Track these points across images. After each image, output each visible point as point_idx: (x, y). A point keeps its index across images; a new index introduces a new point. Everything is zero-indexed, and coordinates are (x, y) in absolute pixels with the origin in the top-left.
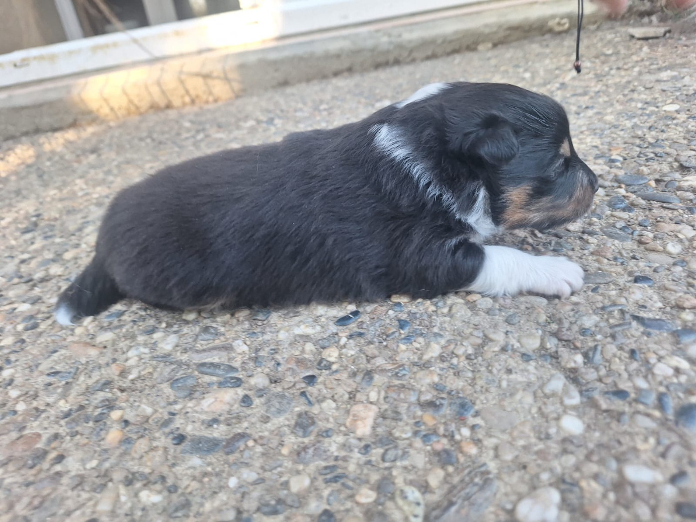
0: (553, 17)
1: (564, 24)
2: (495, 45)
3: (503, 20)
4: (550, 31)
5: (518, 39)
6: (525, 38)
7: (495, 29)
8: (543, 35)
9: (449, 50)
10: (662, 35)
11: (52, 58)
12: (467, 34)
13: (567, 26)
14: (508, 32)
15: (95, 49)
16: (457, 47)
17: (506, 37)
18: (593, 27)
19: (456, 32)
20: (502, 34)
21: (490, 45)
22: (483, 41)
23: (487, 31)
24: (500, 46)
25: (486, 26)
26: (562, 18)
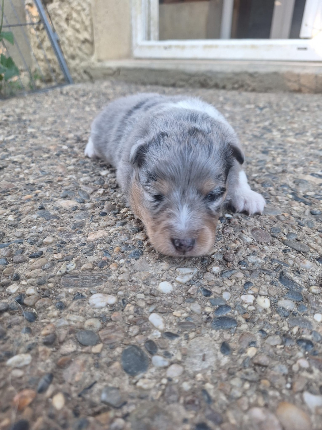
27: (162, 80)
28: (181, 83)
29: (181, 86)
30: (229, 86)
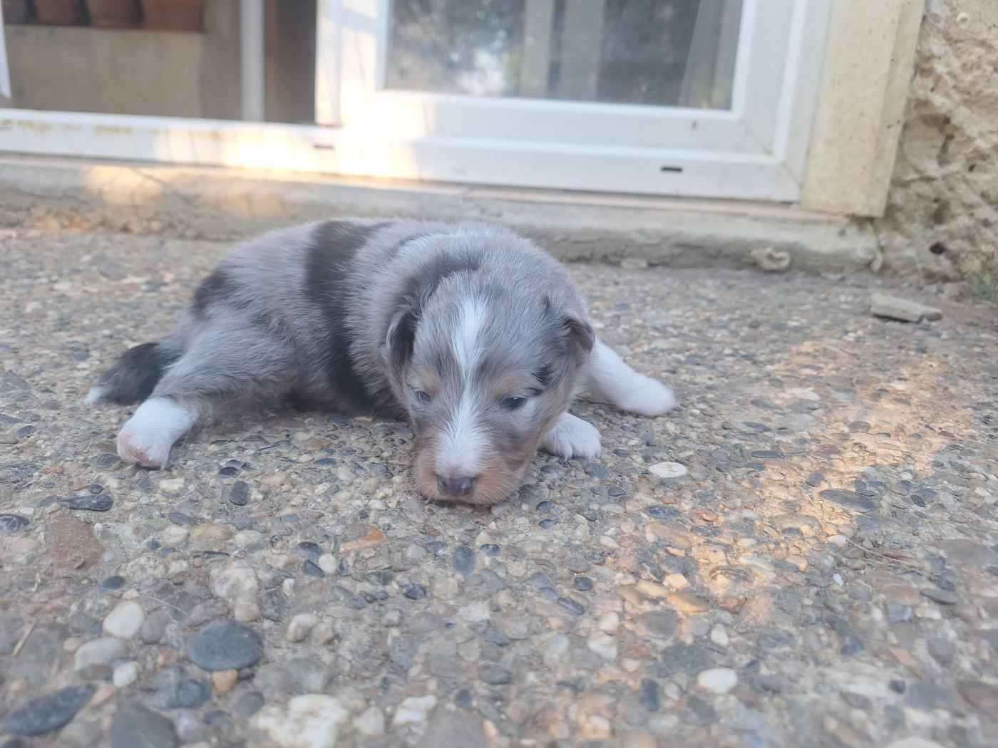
0: (762, 244)
1: (781, 259)
2: (651, 265)
3: (672, 229)
4: (754, 265)
5: (694, 266)
6: (708, 266)
7: (655, 241)
8: (739, 268)
9: (572, 255)
10: (916, 319)
11: (43, 128)
12: (606, 237)
13: (785, 263)
14: (677, 251)
15: (100, 129)
16: (587, 254)
17: (673, 257)
18: (833, 277)
19: (587, 231)
20: (666, 250)
21: (643, 264)
22: (631, 255)
23: (641, 240)
24: (660, 269)
25: (641, 232)
26: (778, 249)
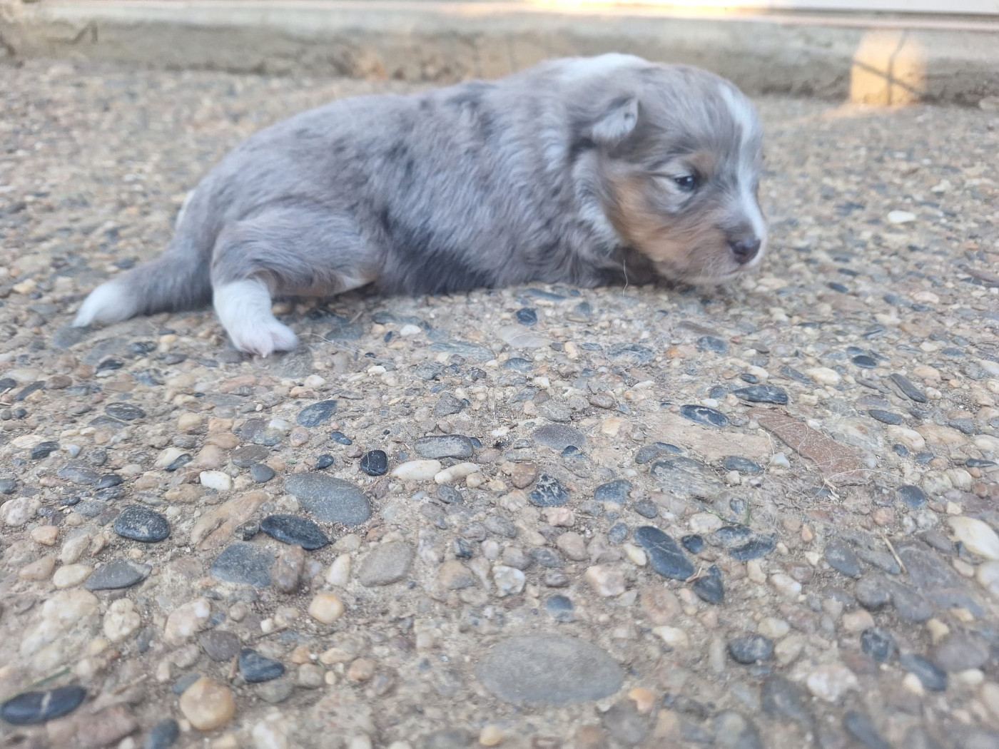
27: (226, 55)
28: (281, 64)
29: (281, 74)
30: (413, 71)
